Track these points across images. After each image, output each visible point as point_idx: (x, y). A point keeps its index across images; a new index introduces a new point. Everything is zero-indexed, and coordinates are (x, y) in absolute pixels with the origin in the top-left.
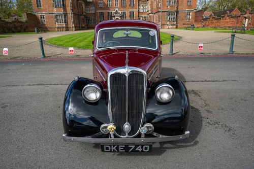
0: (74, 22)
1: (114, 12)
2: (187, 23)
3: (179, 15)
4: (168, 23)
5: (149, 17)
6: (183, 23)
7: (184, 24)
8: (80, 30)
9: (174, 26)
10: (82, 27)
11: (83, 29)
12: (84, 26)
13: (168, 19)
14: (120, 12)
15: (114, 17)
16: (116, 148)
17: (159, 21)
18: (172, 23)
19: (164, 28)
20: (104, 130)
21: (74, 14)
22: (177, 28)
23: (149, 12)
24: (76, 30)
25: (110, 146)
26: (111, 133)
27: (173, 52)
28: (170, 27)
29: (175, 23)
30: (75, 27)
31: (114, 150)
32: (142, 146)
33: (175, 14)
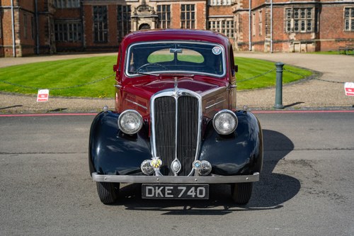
0: (21, 34)
1: (137, 5)
2: (346, 36)
3: (324, 15)
4: (292, 36)
5: (236, 19)
6: (336, 36)
7: (338, 40)
8: (36, 54)
9: (311, 46)
10: (42, 47)
11: (44, 51)
12: (48, 43)
13: (292, 26)
14: (153, 5)
15: (137, 19)
16: (161, 191)
17: (267, 31)
18: (305, 38)
19: (281, 52)
20: (146, 168)
21: (22, 10)
22: (318, 49)
23: (238, 7)
24: (24, 56)
25: (154, 187)
26: (155, 169)
27: (285, 103)
28: (298, 47)
29: (313, 36)
30: (23, 46)
31: (159, 193)
32: (196, 187)
33: (313, 11)
